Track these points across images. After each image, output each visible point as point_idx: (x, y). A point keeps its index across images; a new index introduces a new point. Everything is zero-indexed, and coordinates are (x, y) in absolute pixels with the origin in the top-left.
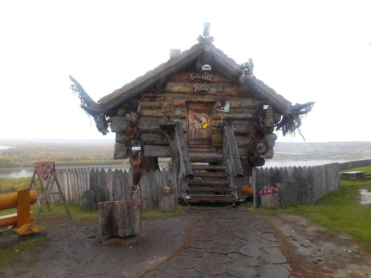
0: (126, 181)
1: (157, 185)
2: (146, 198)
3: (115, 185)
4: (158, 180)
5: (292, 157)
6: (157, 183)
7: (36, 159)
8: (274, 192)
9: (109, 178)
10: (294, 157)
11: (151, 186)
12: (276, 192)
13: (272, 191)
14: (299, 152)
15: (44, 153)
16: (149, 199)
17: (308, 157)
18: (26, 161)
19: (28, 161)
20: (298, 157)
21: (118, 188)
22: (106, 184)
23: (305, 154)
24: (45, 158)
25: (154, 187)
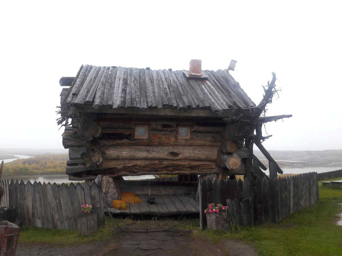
0: (46, 196)
1: (79, 202)
2: (67, 217)
3: (34, 201)
4: (80, 196)
5: (289, 165)
6: (79, 200)
7: (52, 168)
8: (221, 211)
9: (28, 192)
10: (291, 165)
11: (72, 203)
12: (224, 211)
13: (218, 210)
14: (296, 160)
15: (60, 162)
16: (71, 219)
17: (305, 165)
18: (43, 169)
19: (44, 169)
20: (295, 165)
21: (38, 204)
22: (25, 199)
23: (302, 162)
24: (60, 167)
25: (76, 204)
